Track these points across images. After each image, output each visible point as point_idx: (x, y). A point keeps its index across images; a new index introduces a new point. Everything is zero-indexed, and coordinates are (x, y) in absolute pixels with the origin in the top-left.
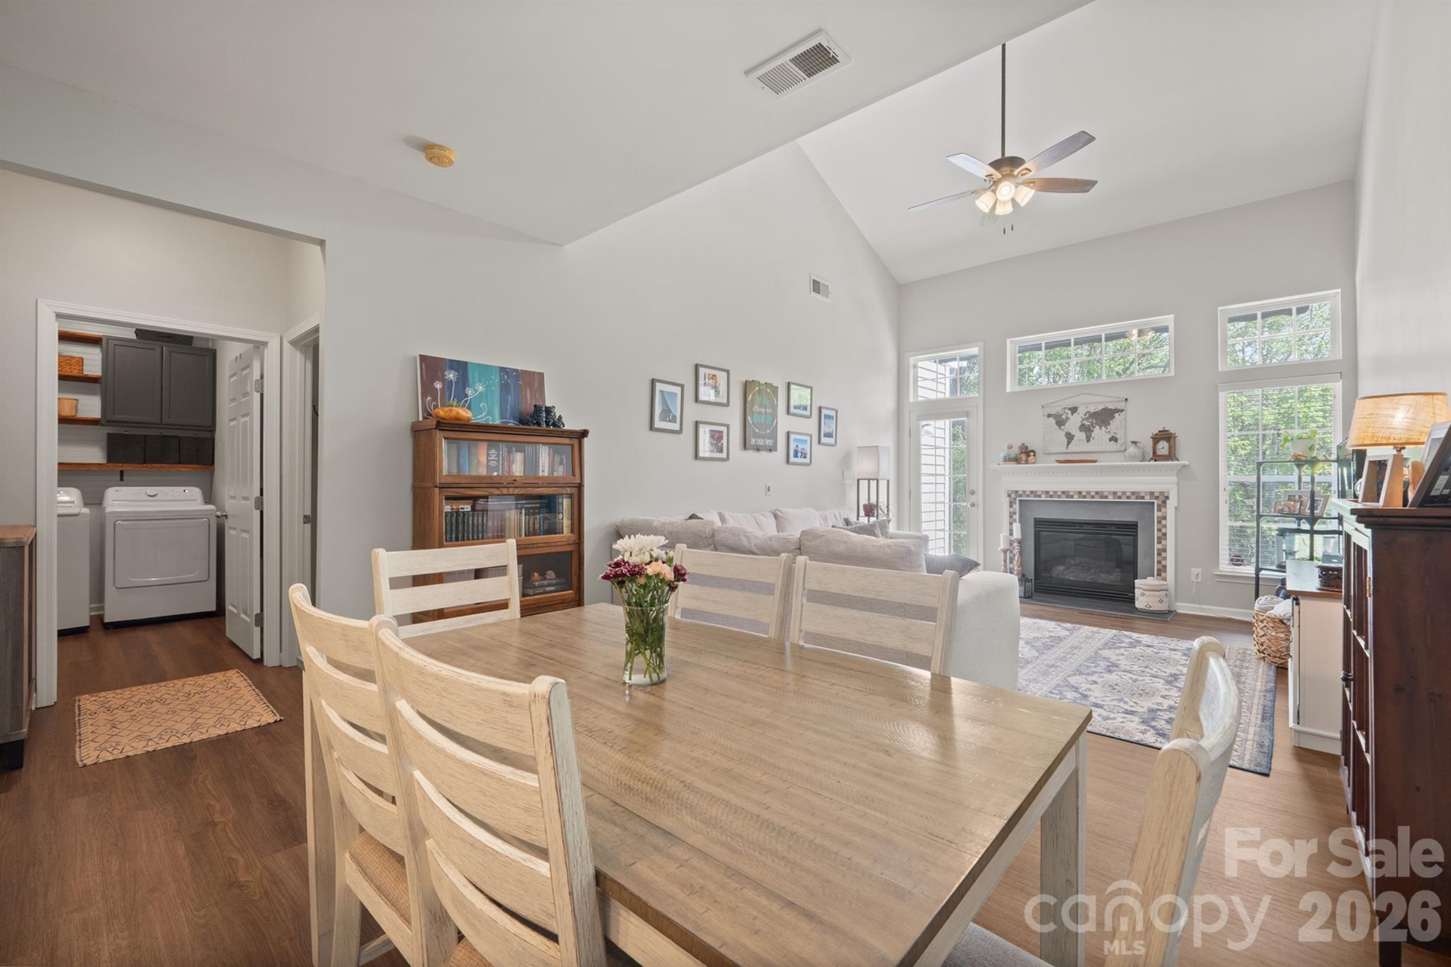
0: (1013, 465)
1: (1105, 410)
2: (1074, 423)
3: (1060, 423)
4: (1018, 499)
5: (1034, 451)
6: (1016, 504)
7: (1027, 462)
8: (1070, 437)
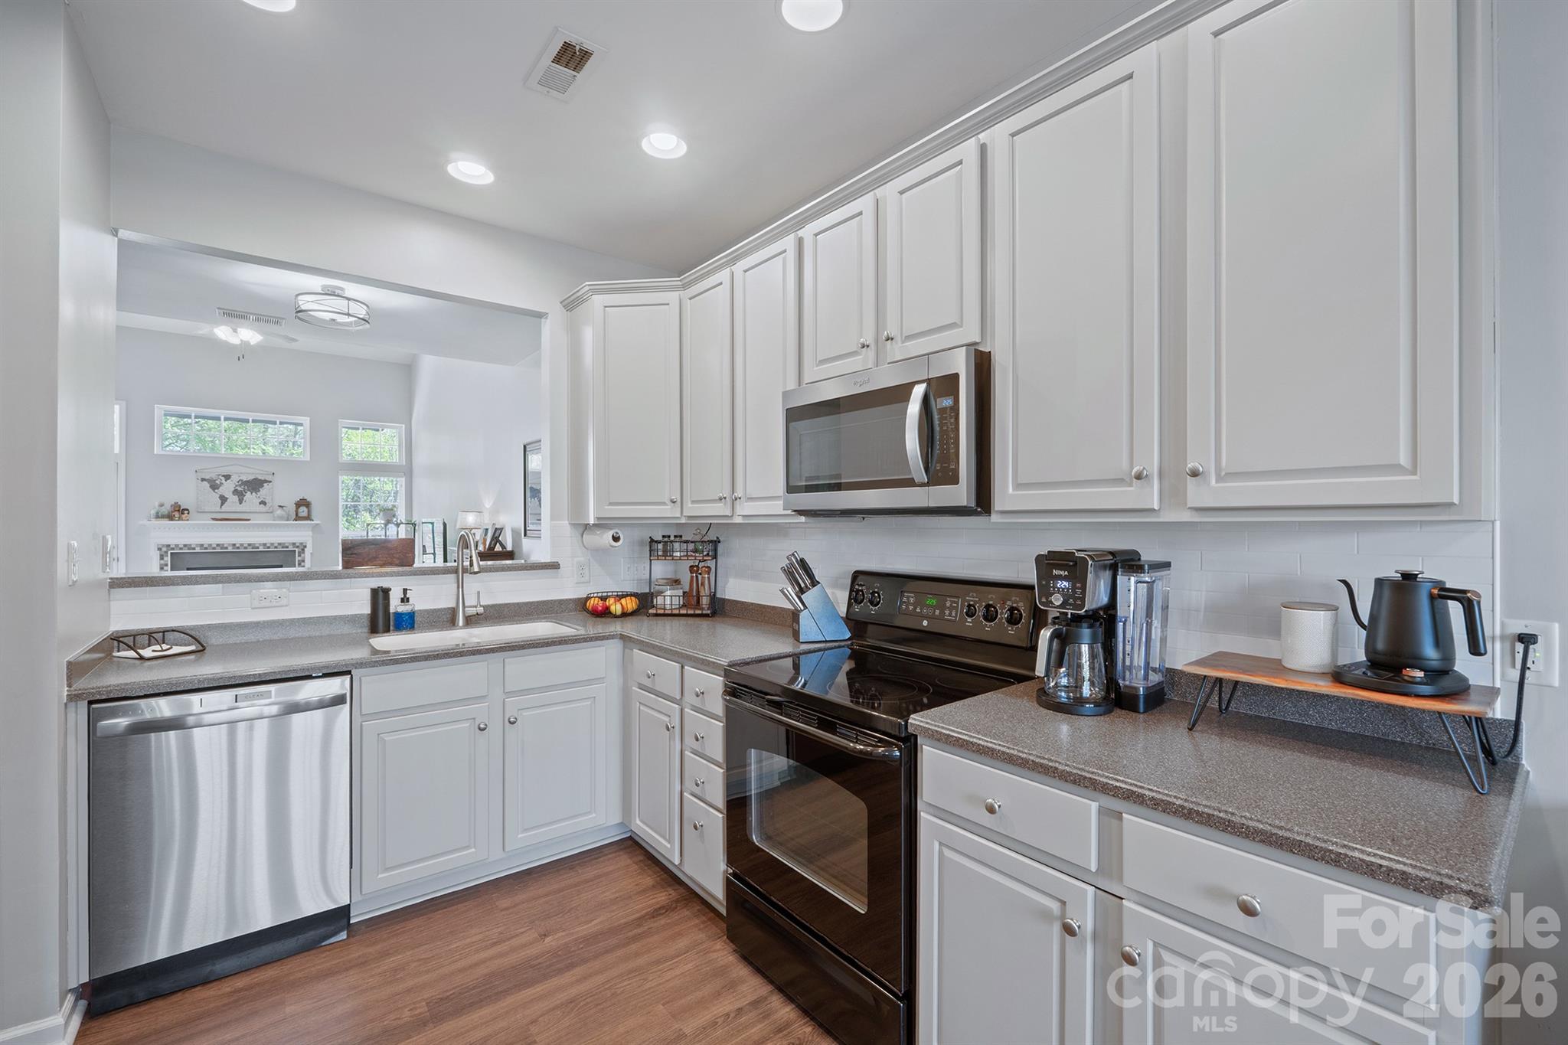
0: (166, 522)
1: (256, 479)
2: (227, 488)
3: (214, 487)
4: (169, 553)
5: (187, 510)
6: (167, 556)
7: (180, 519)
8: (223, 499)
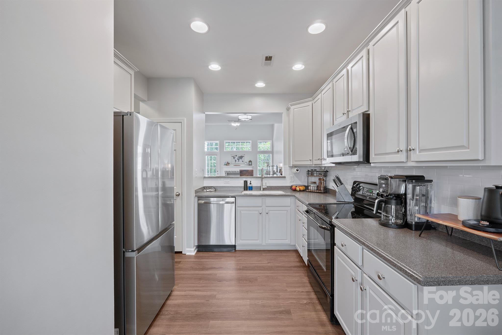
0: (226, 166)
1: (241, 156)
2: (236, 158)
3: (234, 158)
5: (229, 163)
6: (226, 172)
8: (236, 161)
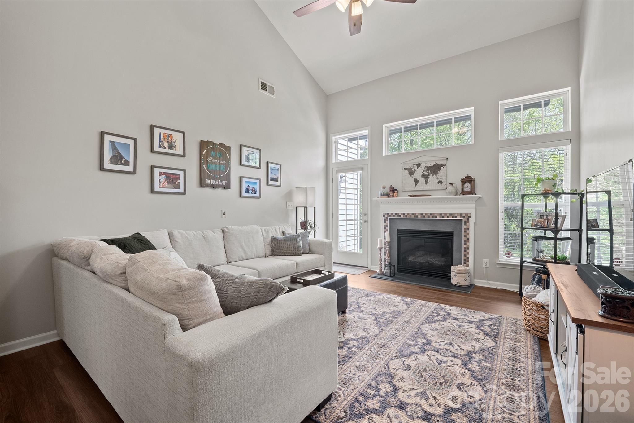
0: (386, 198)
1: (436, 165)
2: (418, 173)
3: (411, 173)
4: (388, 218)
5: (397, 190)
6: (387, 221)
7: (393, 196)
8: (416, 181)
